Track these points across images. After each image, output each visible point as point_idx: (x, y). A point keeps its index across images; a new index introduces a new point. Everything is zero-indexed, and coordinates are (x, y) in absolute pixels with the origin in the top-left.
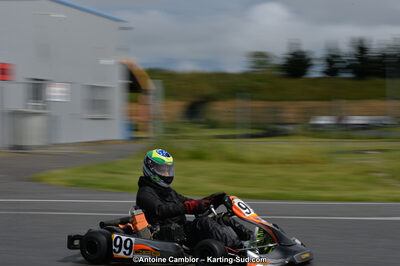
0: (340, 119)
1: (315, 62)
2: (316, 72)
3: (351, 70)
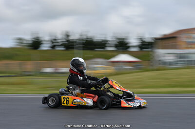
0: (56, 70)
1: (44, 42)
2: (45, 47)
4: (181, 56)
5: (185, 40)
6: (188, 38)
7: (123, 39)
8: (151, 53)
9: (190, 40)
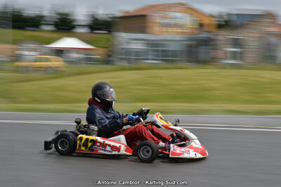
4: (153, 44)
5: (158, 21)
6: (162, 17)
7: (67, 15)
9: (166, 21)
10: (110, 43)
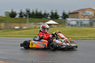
2: (17, 16)
3: (25, 16)
8: (65, 20)
10: (65, 22)
